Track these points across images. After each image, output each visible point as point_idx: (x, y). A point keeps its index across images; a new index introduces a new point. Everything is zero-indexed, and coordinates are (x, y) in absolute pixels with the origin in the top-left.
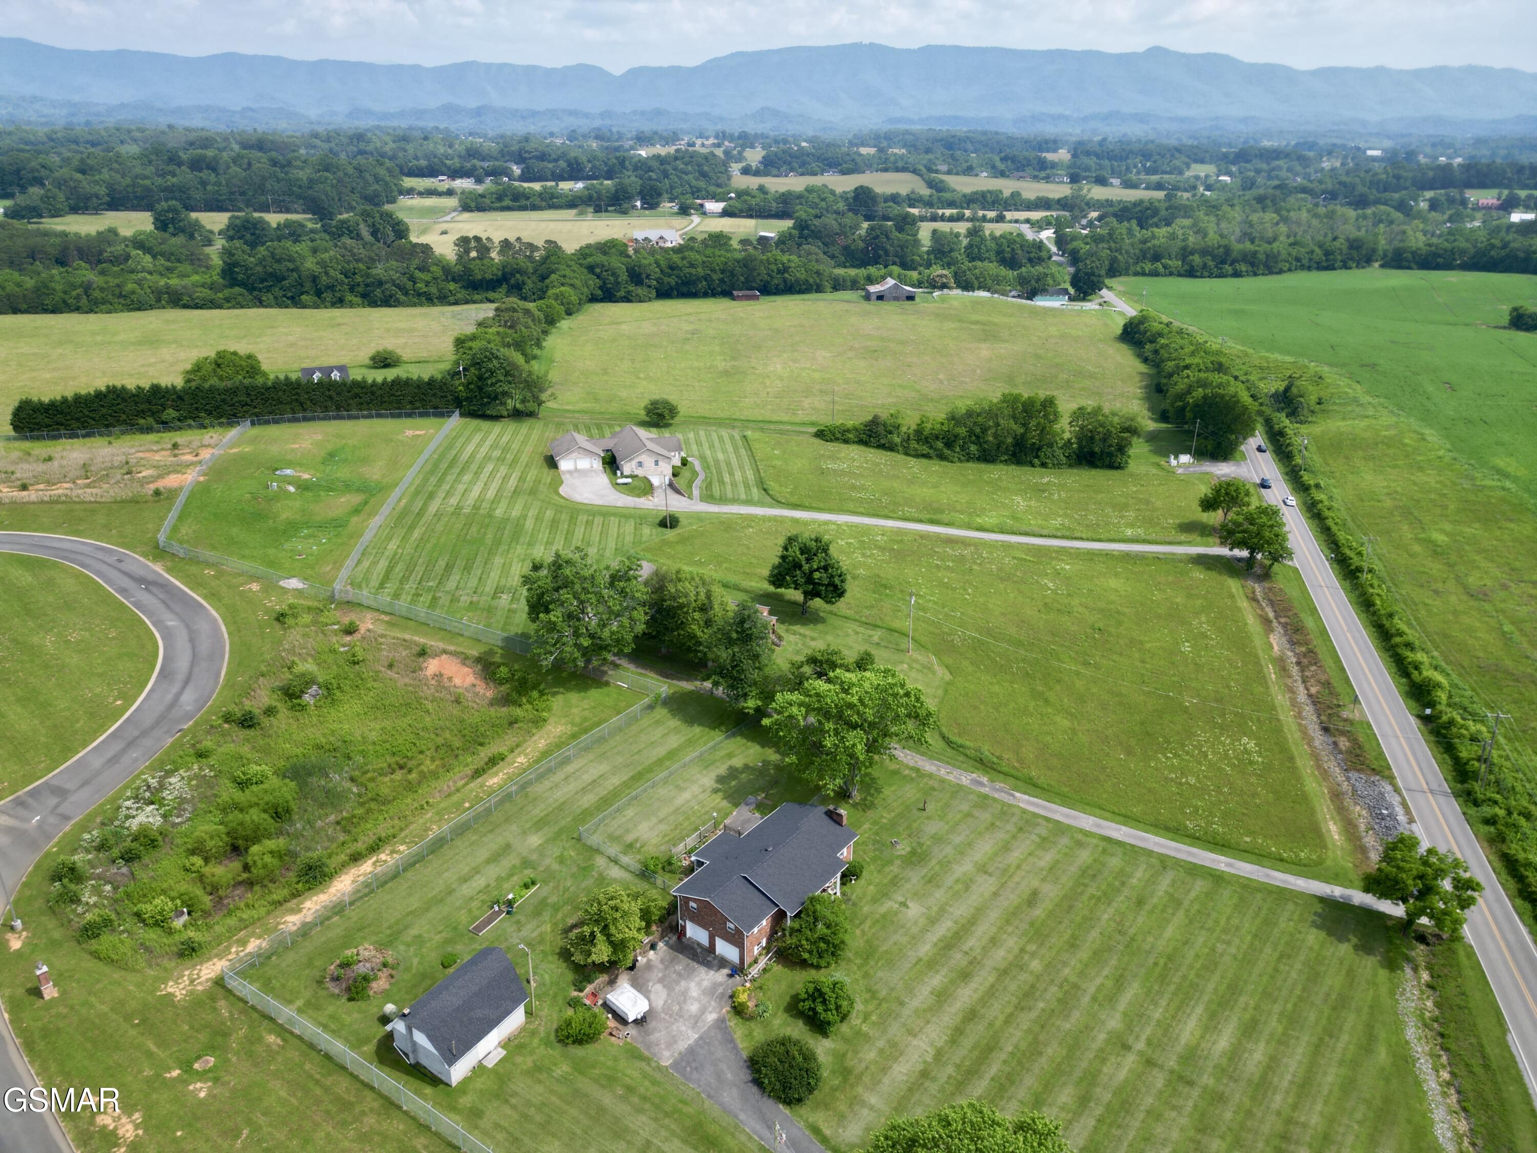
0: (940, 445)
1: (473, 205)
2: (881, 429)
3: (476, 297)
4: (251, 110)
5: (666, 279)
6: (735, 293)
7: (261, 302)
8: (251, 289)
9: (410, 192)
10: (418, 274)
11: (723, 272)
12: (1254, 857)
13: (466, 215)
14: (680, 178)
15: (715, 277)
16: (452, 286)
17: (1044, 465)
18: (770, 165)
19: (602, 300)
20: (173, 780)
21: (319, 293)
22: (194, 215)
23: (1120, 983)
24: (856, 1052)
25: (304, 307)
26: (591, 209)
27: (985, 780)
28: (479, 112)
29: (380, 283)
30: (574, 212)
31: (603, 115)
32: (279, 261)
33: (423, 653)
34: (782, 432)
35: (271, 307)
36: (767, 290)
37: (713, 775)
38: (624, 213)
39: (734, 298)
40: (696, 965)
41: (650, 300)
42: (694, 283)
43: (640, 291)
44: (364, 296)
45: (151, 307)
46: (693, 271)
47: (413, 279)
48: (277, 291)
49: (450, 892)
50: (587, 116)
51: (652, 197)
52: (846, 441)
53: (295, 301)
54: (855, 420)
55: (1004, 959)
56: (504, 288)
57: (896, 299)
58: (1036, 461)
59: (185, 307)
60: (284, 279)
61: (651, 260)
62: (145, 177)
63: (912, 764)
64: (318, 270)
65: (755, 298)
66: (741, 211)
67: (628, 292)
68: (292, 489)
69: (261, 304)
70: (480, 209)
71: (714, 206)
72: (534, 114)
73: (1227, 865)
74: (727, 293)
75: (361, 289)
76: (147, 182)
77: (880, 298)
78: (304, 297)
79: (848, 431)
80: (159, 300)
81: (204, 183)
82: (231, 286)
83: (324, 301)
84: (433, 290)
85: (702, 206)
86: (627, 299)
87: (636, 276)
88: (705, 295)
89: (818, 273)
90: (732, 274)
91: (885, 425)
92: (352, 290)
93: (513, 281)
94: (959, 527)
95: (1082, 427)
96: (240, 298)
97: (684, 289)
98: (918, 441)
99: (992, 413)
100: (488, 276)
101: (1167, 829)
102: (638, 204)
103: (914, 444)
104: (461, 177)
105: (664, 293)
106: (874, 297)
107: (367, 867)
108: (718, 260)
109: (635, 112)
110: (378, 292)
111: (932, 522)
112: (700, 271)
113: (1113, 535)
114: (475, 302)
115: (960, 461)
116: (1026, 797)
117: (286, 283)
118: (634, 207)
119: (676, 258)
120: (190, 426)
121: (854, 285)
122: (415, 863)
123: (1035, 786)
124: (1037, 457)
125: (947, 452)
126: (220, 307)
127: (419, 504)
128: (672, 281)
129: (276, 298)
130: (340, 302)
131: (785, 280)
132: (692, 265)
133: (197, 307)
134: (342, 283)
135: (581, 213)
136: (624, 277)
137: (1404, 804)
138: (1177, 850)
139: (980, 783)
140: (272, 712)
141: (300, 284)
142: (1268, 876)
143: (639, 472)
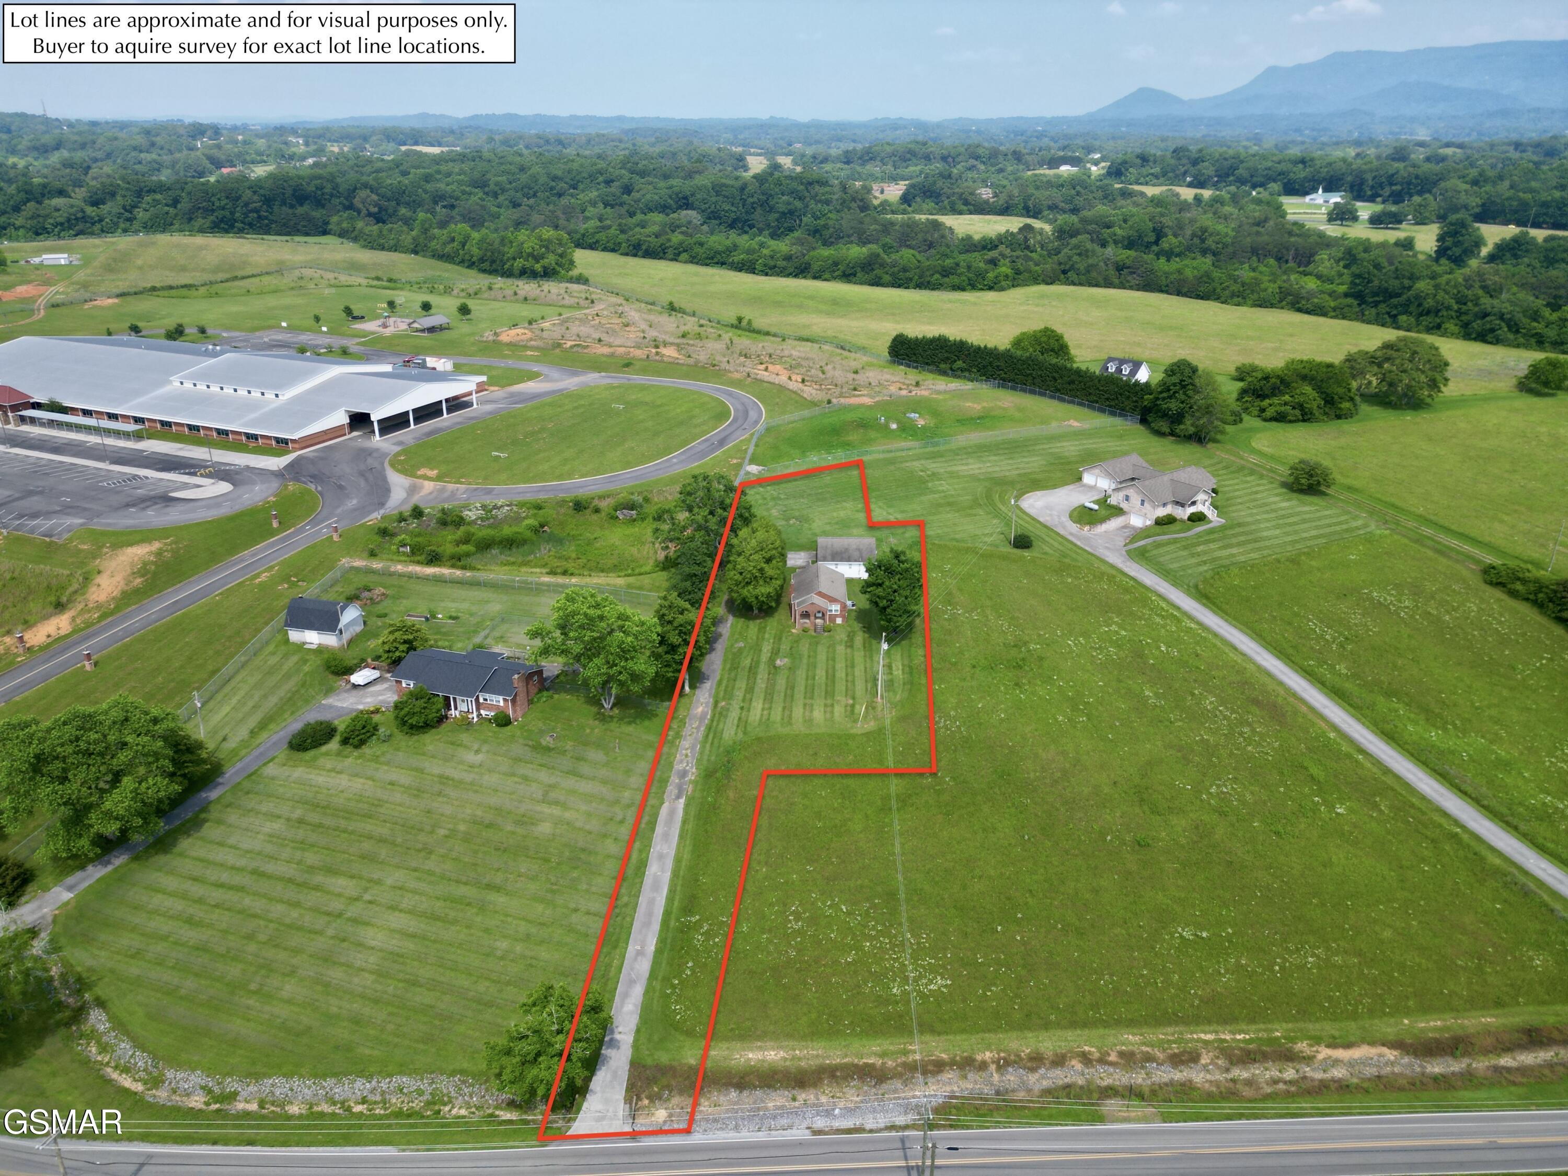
7: (1363, 315)
8: (1362, 301)
20: (508, 508)
21: (1419, 315)
27: (691, 777)
29: (1487, 315)
34: (1443, 551)
45: (1272, 306)
48: (1383, 308)
59: (1300, 310)
60: (1397, 295)
63: (686, 732)
68: (893, 426)
73: (639, 953)
82: (1350, 296)
92: (1456, 318)
116: (681, 806)
117: (1395, 301)
126: (1324, 315)
133: (1308, 312)
134: (1448, 308)
138: (650, 914)
139: (684, 774)
140: (597, 511)
141: (1409, 302)
142: (632, 982)
143: (1124, 505)
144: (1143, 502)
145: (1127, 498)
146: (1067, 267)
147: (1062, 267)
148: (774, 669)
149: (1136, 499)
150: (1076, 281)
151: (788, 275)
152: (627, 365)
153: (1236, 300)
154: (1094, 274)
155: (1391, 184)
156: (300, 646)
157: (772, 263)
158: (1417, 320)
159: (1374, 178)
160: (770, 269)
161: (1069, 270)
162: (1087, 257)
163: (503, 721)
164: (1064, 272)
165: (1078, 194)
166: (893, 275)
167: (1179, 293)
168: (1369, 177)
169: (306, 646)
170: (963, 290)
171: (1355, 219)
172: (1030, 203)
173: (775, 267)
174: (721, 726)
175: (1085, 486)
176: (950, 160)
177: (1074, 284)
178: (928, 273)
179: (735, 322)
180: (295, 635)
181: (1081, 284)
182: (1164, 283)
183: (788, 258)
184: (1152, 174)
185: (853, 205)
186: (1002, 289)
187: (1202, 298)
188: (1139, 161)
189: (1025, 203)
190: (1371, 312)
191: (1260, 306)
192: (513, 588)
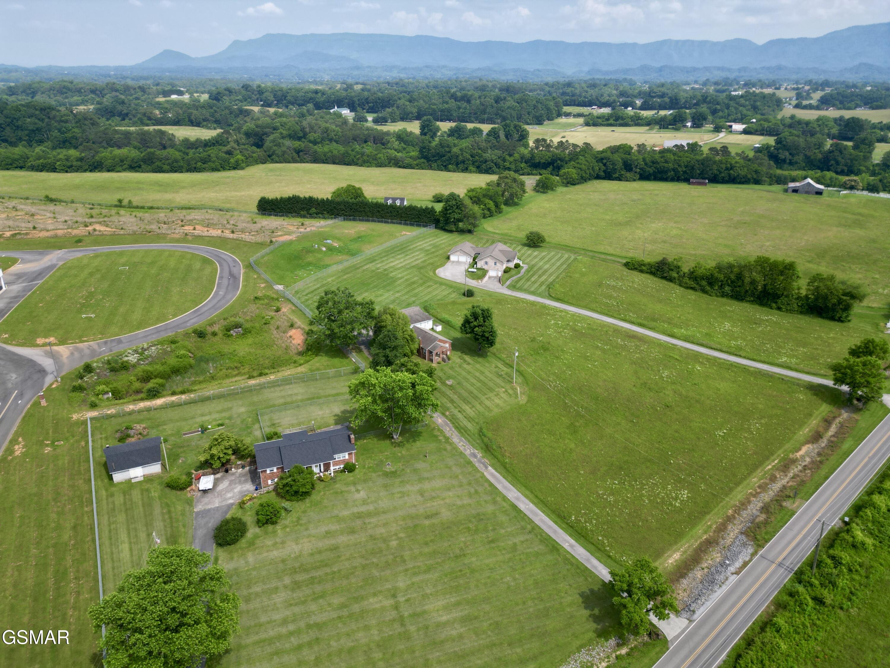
0: (704, 283)
1: (591, 122)
2: (666, 268)
3: (534, 172)
4: (538, 70)
5: (648, 169)
6: (691, 180)
7: (431, 167)
8: (428, 160)
9: (568, 115)
10: (507, 157)
11: (686, 167)
12: (593, 548)
13: (586, 128)
14: (736, 109)
15: (680, 169)
16: (523, 165)
17: (779, 309)
18: (825, 102)
19: (604, 178)
20: (153, 348)
21: (457, 164)
22: (438, 123)
23: (428, 570)
24: (265, 539)
25: (449, 171)
26: (658, 127)
27: (479, 455)
28: (661, 69)
29: (486, 161)
30: (648, 128)
31: (740, 70)
32: (442, 147)
33: (292, 326)
34: (604, 260)
35: (435, 170)
36: (715, 180)
37: (343, 408)
38: (677, 129)
39: (690, 183)
40: (250, 480)
41: (634, 180)
42: (666, 172)
43: (628, 175)
44: (478, 167)
45: (386, 166)
46: (666, 165)
47: (504, 160)
48: (439, 162)
49: (193, 418)
50: (729, 70)
51: (699, 120)
52: (642, 271)
53: (446, 168)
54: (652, 259)
55: (381, 534)
56: (550, 169)
57: (807, 193)
58: (774, 305)
59: (400, 167)
60: (444, 156)
61: (641, 157)
62: (435, 104)
63: (448, 434)
64: (459, 152)
65: (705, 184)
66: (756, 131)
67: (621, 175)
68: (324, 249)
69: (431, 168)
70: (595, 125)
71: (738, 127)
72: (695, 69)
73: (572, 546)
74: (687, 180)
75: (477, 164)
76: (435, 107)
77: (795, 191)
78: (450, 166)
79: (644, 265)
80: (389, 163)
81: (459, 108)
82: (422, 158)
83: (458, 169)
84: (513, 167)
85: (731, 127)
86: (619, 179)
87: (628, 166)
88: (672, 180)
89: (756, 172)
90: (693, 168)
91: (669, 265)
92: (473, 164)
93: (555, 165)
94: (658, 332)
95: (818, 287)
96: (422, 165)
97: (659, 176)
98: (690, 278)
99: (747, 267)
100: (543, 161)
101: (559, 516)
102: (689, 124)
103: (686, 280)
104: (606, 107)
105: (644, 177)
106: (790, 190)
107: (174, 398)
108: (685, 159)
109: (763, 68)
110: (484, 166)
111: (641, 325)
112: (671, 165)
113: (771, 359)
114: (533, 175)
115: (717, 296)
116: (493, 471)
117: (444, 158)
118: (685, 126)
119: (657, 156)
120: (320, 217)
121: (780, 181)
122: (190, 403)
123: (505, 468)
124: (776, 303)
125: (708, 288)
126: (413, 168)
127: (362, 264)
128: (651, 170)
129: (438, 165)
130: (466, 170)
131: (730, 175)
132: (666, 162)
133: (404, 167)
134: (468, 160)
135: (651, 129)
136: (620, 165)
137: (745, 564)
138: (550, 527)
139: (475, 456)
140: (214, 334)
141: (450, 159)
142: (588, 560)
143: (485, 267)
144: (495, 264)
145: (486, 263)
146: (271, 153)
147: (268, 153)
148: (451, 387)
149: (491, 262)
150: (278, 160)
151: (85, 171)
152: (79, 241)
153: (366, 164)
154: (286, 156)
155: (368, 103)
156: (129, 483)
157: (69, 164)
158: (457, 166)
159: (359, 100)
160: (69, 168)
161: (273, 154)
162: (280, 146)
163: (349, 468)
164: (269, 156)
165: (215, 111)
166: (169, 164)
167: (334, 163)
168: (356, 99)
169: (133, 481)
170: (219, 170)
171: (366, 121)
172: (193, 118)
173: (72, 166)
174: (461, 424)
175: (453, 262)
176: (98, 92)
177: (277, 162)
178: (193, 162)
179: (117, 203)
180: (118, 477)
181: (281, 162)
182: (324, 158)
183: (81, 159)
184: (238, 100)
185: (86, 122)
186: (243, 169)
187: (347, 165)
188: (227, 92)
189: (189, 117)
190: (434, 165)
191: (380, 166)
192: (237, 393)
